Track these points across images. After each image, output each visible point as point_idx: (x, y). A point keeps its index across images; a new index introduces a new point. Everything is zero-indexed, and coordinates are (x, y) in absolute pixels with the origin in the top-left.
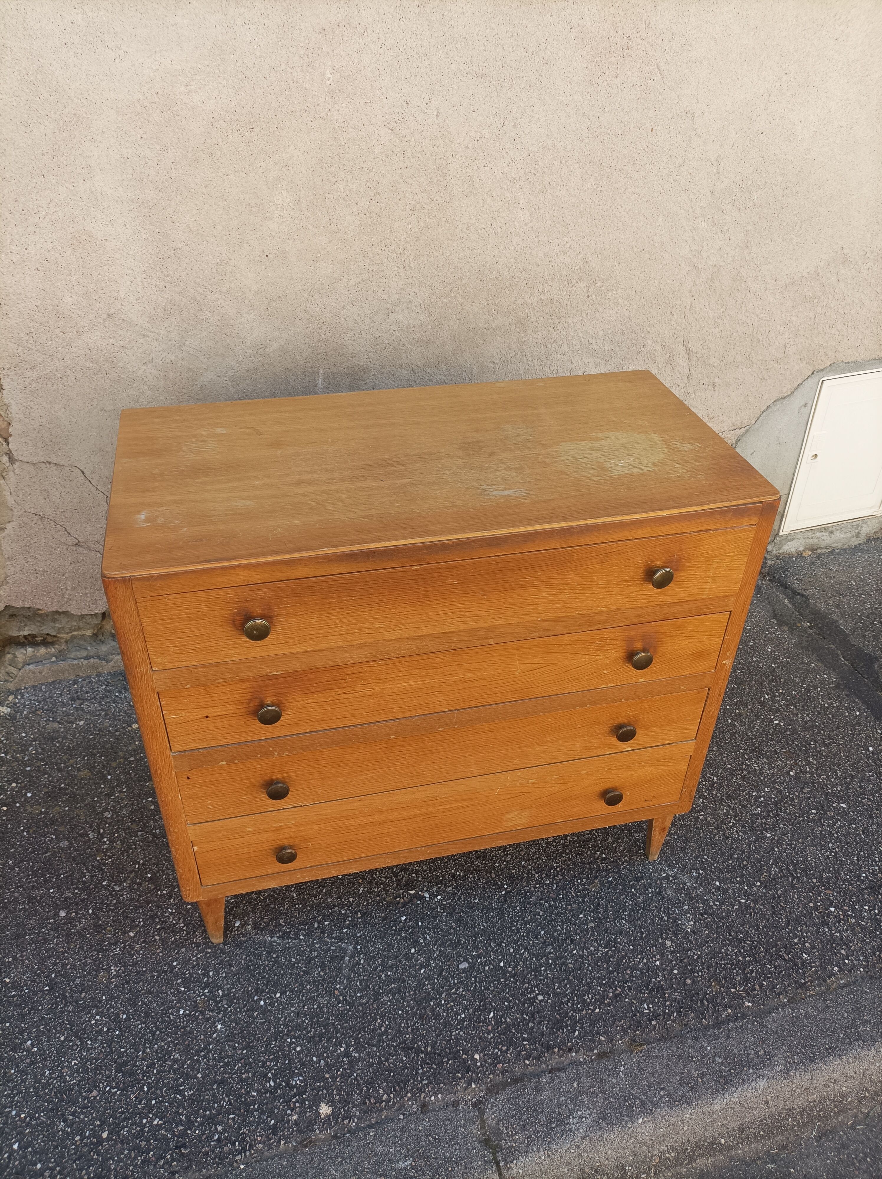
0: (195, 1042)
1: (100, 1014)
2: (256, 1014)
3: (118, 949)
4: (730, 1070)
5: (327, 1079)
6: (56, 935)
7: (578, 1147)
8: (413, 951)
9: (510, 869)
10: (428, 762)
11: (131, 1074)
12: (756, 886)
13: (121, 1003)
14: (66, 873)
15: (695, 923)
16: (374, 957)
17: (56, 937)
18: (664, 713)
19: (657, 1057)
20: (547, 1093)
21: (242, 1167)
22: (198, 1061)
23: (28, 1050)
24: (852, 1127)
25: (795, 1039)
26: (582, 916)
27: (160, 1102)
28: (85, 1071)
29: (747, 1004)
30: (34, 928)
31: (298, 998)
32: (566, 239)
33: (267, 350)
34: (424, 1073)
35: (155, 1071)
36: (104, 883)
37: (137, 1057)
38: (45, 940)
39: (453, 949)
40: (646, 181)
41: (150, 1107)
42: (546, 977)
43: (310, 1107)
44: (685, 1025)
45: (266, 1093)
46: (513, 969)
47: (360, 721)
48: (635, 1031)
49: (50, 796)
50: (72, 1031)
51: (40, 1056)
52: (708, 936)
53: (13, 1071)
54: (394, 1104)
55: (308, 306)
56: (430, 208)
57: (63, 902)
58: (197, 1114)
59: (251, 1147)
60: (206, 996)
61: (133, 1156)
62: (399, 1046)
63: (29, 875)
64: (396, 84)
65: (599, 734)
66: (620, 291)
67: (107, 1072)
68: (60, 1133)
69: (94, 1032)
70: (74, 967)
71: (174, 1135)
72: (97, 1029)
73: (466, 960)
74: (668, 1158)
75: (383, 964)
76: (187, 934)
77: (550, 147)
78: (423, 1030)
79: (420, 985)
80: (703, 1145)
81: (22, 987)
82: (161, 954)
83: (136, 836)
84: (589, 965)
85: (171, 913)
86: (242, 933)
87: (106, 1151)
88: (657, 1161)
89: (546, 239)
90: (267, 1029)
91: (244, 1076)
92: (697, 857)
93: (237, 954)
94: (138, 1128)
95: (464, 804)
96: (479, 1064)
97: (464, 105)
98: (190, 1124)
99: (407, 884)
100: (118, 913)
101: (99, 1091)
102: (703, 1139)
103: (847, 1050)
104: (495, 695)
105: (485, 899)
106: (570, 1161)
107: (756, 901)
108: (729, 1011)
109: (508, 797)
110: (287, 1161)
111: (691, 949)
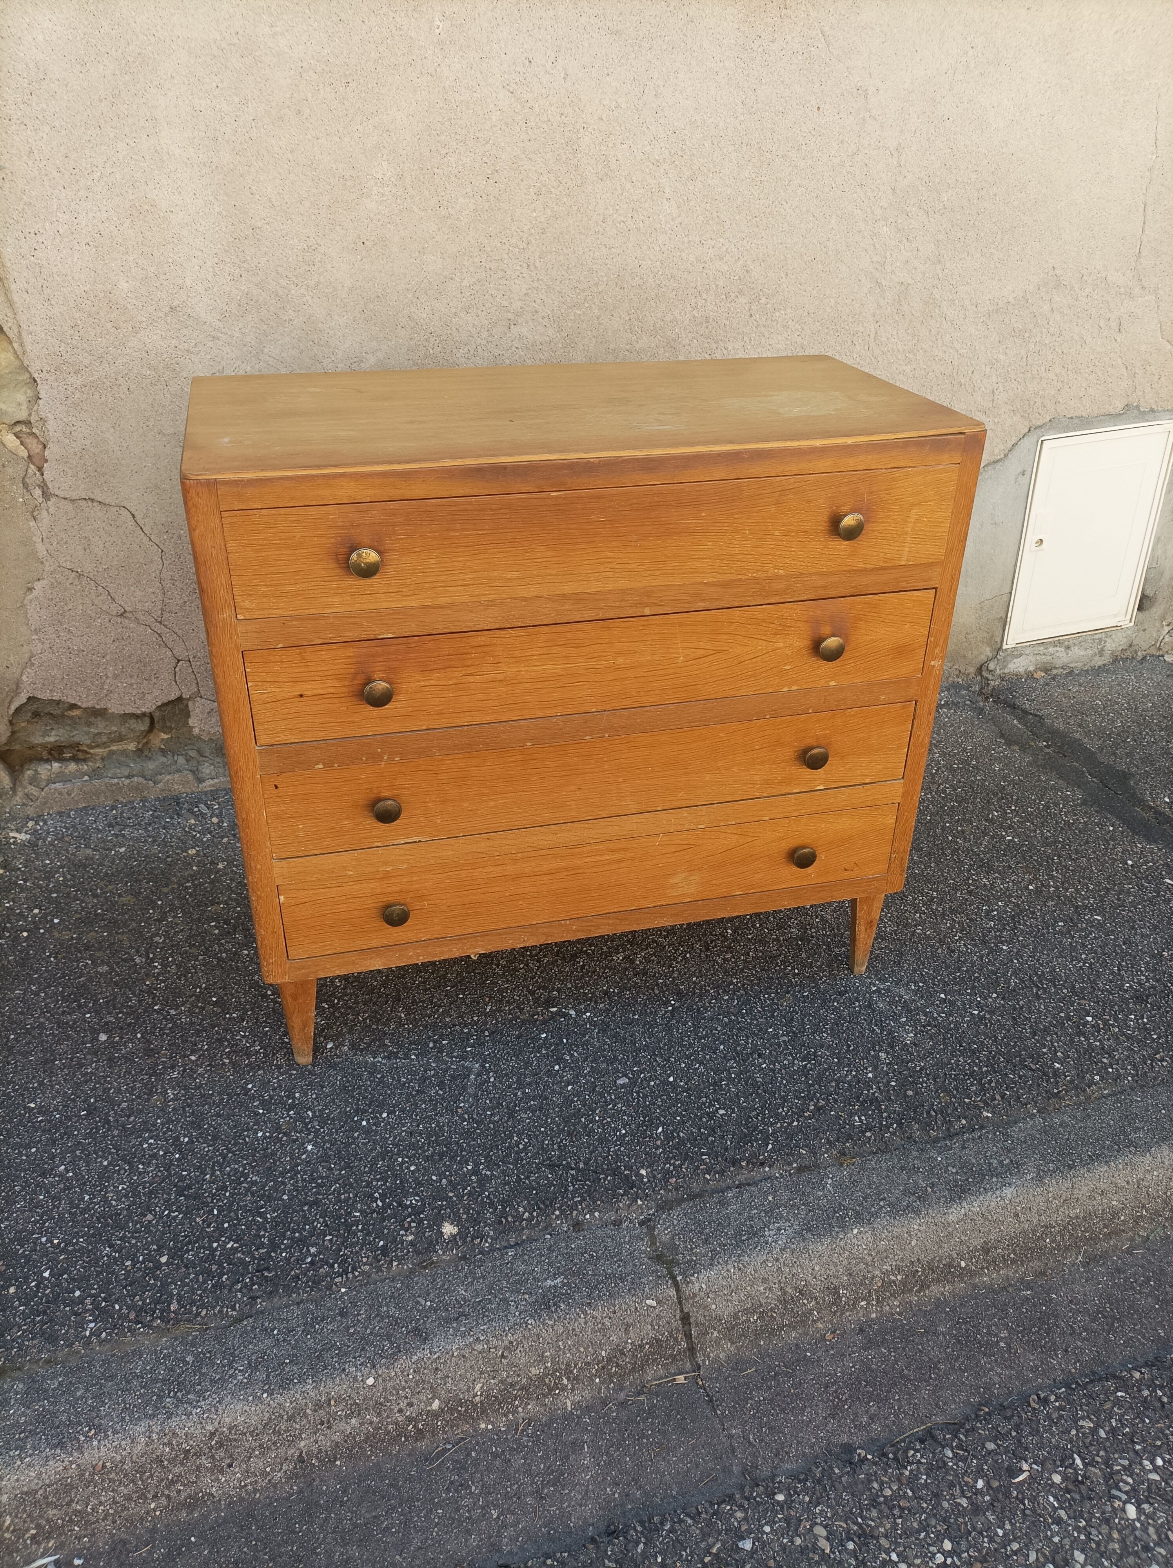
0: (278, 1163)
1: (154, 1138)
2: (356, 1134)
3: (176, 1073)
4: (967, 1180)
5: (451, 1198)
6: (95, 1059)
7: (777, 1260)
8: (557, 1068)
9: (677, 985)
10: (573, 788)
11: (196, 1197)
12: (991, 997)
13: (181, 1127)
14: (107, 997)
15: (915, 1035)
16: (507, 1075)
17: (96, 1062)
18: (862, 735)
19: (874, 1169)
20: (734, 1207)
21: (343, 1290)
22: (283, 1183)
23: (61, 1175)
24: (1129, 1251)
25: (1049, 1148)
26: (771, 1030)
27: (235, 1225)
28: (136, 1194)
29: (985, 1114)
30: (65, 1053)
31: (411, 1117)
32: (722, 240)
33: (363, 365)
34: (575, 1191)
35: (227, 1194)
36: (156, 1008)
37: (204, 1180)
38: (81, 1065)
39: (608, 1065)
40: (814, 171)
42: (729, 1091)
43: (430, 1226)
44: (908, 1138)
45: (372, 1214)
46: (686, 1084)
47: (488, 718)
48: (844, 1144)
49: (82, 922)
50: (118, 1155)
51: (77, 1181)
52: (933, 1047)
53: (42, 1197)
54: (538, 1223)
55: (412, 310)
56: (558, 193)
57: (103, 1026)
58: (283, 1236)
59: (354, 1269)
60: (291, 1118)
61: (201, 1280)
62: (542, 1164)
63: (58, 1001)
64: (517, 38)
65: (783, 762)
66: (789, 310)
67: (165, 1196)
68: (106, 1258)
69: (147, 1156)
70: (119, 1091)
71: (253, 1258)
72: (151, 1153)
73: (626, 1076)
74: (894, 1281)
75: (519, 1081)
76: (264, 1057)
77: (699, 124)
78: (573, 1146)
79: (568, 1101)
80: (938, 1267)
81: (52, 1112)
82: (231, 1077)
83: (197, 960)
84: (782, 1078)
85: (244, 1037)
86: (336, 1054)
87: (166, 1276)
88: (879, 1285)
89: (698, 239)
90: (372, 1150)
91: (343, 1197)
92: (915, 970)
93: (330, 1075)
94: (207, 1252)
95: (617, 856)
96: (645, 1180)
97: (597, 66)
98: (274, 1247)
99: (547, 1001)
100: (175, 1037)
101: (155, 1216)
102: (937, 1258)
103: (1116, 1157)
104: (653, 692)
105: (647, 1015)
106: (767, 1276)
107: (992, 1013)
108: (964, 1122)
109: (673, 850)
110: (402, 1283)
111: (912, 1061)
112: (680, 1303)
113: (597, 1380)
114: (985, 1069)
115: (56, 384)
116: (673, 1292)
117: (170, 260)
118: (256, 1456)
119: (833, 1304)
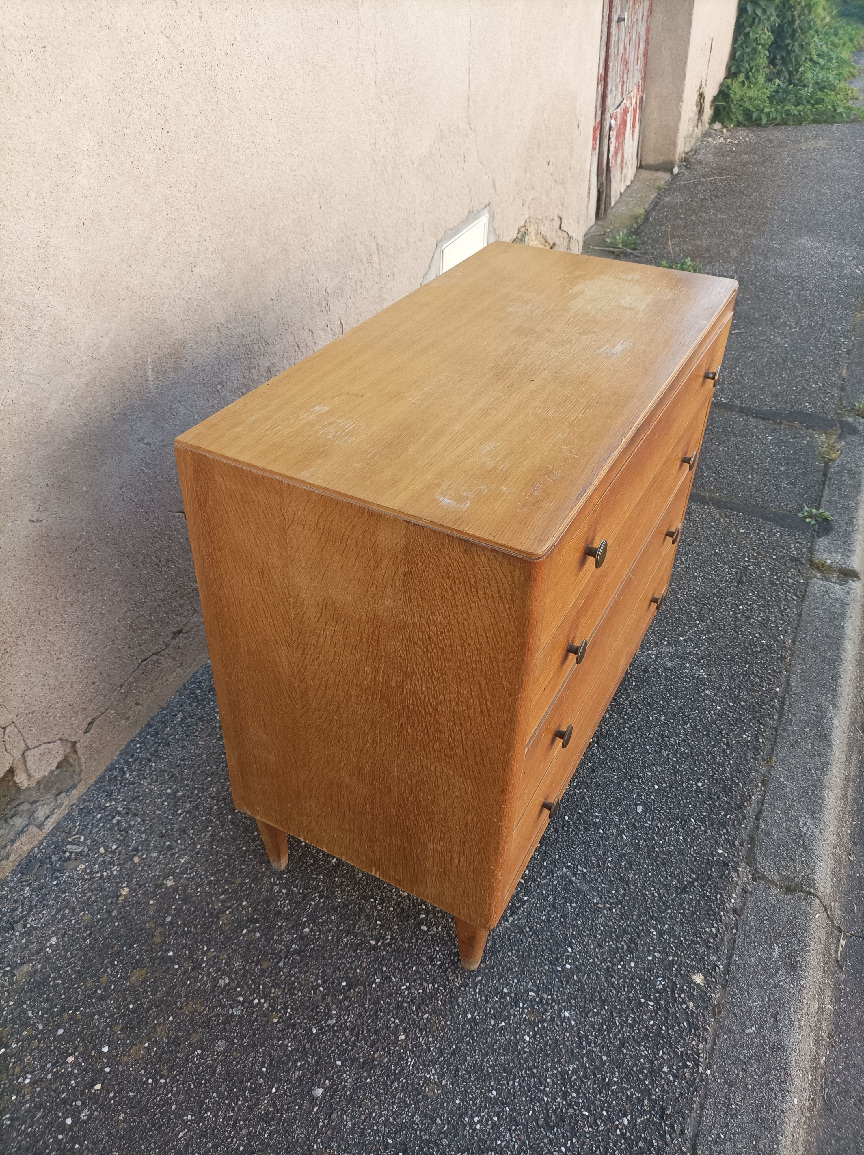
0: (567, 1044)
1: (474, 1115)
2: (575, 978)
3: (410, 1059)
4: (818, 730)
5: (673, 960)
6: (339, 1113)
8: (601, 831)
11: (562, 1118)
12: (698, 624)
13: (477, 1089)
14: (263, 1063)
15: (703, 670)
16: (586, 860)
17: (342, 1115)
19: (785, 757)
20: (774, 831)
21: (709, 1072)
22: (590, 1051)
25: (816, 687)
26: (650, 718)
27: (609, 1107)
29: (777, 690)
31: (584, 936)
33: (101, 350)
34: (711, 893)
35: (574, 1095)
36: (314, 1031)
37: (548, 1103)
38: (337, 1128)
39: (621, 806)
41: (608, 1120)
42: (686, 770)
43: (690, 988)
45: (657, 1013)
46: (665, 783)
48: (759, 754)
49: (132, 1028)
52: (717, 671)
54: (723, 929)
57: (301, 1085)
58: (640, 1081)
59: (697, 1054)
60: (526, 1008)
62: (678, 894)
63: (229, 1105)
67: (545, 1141)
69: (491, 1132)
70: (396, 1115)
71: (648, 1112)
72: (489, 1126)
73: (636, 805)
74: (843, 807)
75: (599, 858)
76: (445, 988)
78: (675, 869)
79: (635, 846)
80: (845, 783)
82: (449, 1023)
83: (281, 969)
85: (408, 988)
88: (842, 813)
90: (597, 977)
91: (630, 1022)
92: (652, 633)
93: (503, 958)
94: (623, 1141)
96: (726, 855)
98: (646, 1093)
100: (365, 1037)
102: (843, 780)
105: (592, 759)
107: (709, 633)
108: (775, 701)
110: (725, 1033)
111: (721, 685)
112: (821, 903)
113: (827, 981)
119: (840, 841)
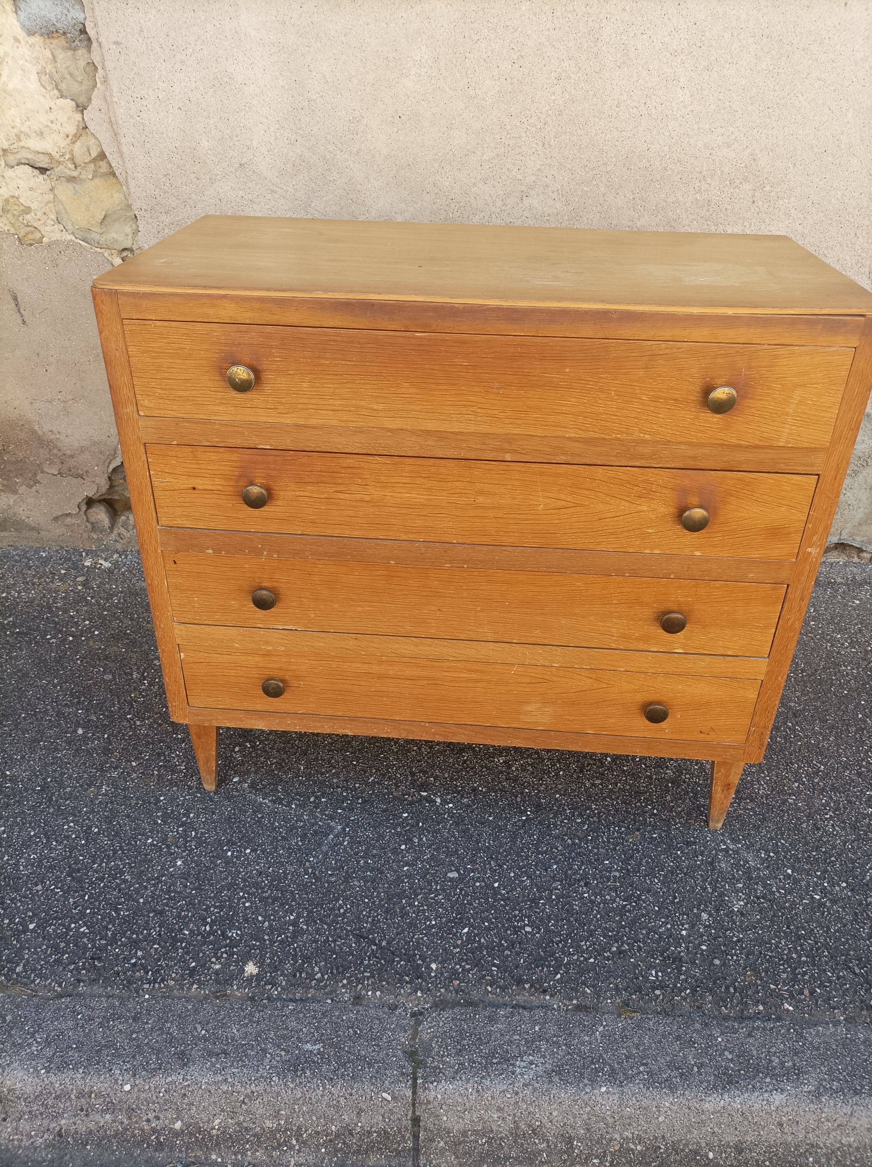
0: (150, 870)
1: (75, 822)
2: (219, 862)
3: (116, 773)
4: (739, 1071)
5: (265, 940)
6: (67, 747)
7: (517, 1094)
8: (403, 847)
9: (540, 798)
10: (433, 608)
11: (79, 881)
12: (839, 885)
13: (98, 819)
14: (99, 700)
15: (746, 904)
16: (359, 842)
17: (67, 750)
18: (726, 608)
19: (649, 1029)
20: (500, 1026)
21: (147, 996)
22: (146, 888)
25: (841, 1063)
26: (607, 862)
27: (94, 913)
28: (39, 866)
29: (786, 1006)
30: (51, 737)
31: (267, 859)
32: (732, 129)
34: (368, 966)
35: (102, 885)
36: (128, 716)
37: (92, 868)
38: (56, 749)
39: (446, 857)
40: (834, 65)
41: (82, 914)
42: (543, 911)
43: (237, 962)
44: (698, 1007)
45: (198, 935)
46: (508, 893)
47: (356, 533)
48: (631, 995)
49: (113, 637)
50: (43, 829)
51: (7, 842)
52: (759, 921)
54: (325, 986)
55: (437, 178)
56: (577, 78)
57: (86, 722)
58: (124, 934)
59: (163, 980)
60: (178, 833)
61: (48, 953)
62: (352, 932)
63: (66, 695)
65: (641, 620)
66: (793, 199)
67: (58, 873)
69: (63, 836)
70: (70, 777)
71: (94, 946)
72: (67, 834)
73: (458, 871)
74: (632, 1150)
75: (366, 852)
76: (184, 777)
77: (721, 16)
78: (385, 923)
79: (399, 880)
80: (683, 1150)
81: (18, 782)
82: (152, 787)
84: (598, 912)
85: (177, 756)
86: (236, 789)
87: (27, 941)
88: (617, 1148)
89: (708, 126)
90: (224, 879)
91: (183, 913)
92: (771, 839)
93: (223, 805)
94: (64, 930)
95: (474, 676)
96: (433, 974)
98: (113, 941)
99: (422, 785)
100: (130, 743)
101: (43, 887)
102: (684, 1142)
104: (512, 534)
105: (501, 819)
106: (502, 1106)
107: (834, 902)
108: (761, 1008)
109: (528, 681)
110: (194, 1006)
111: (731, 929)
112: (414, 1105)
113: (323, 1150)
114: (804, 959)
115: (151, 220)
116: (409, 1093)
117: (242, 125)
118: (26, 1120)
119: (565, 1152)
